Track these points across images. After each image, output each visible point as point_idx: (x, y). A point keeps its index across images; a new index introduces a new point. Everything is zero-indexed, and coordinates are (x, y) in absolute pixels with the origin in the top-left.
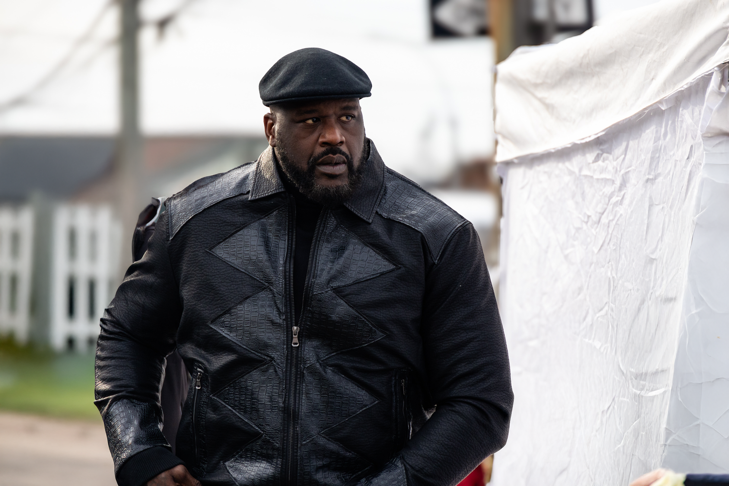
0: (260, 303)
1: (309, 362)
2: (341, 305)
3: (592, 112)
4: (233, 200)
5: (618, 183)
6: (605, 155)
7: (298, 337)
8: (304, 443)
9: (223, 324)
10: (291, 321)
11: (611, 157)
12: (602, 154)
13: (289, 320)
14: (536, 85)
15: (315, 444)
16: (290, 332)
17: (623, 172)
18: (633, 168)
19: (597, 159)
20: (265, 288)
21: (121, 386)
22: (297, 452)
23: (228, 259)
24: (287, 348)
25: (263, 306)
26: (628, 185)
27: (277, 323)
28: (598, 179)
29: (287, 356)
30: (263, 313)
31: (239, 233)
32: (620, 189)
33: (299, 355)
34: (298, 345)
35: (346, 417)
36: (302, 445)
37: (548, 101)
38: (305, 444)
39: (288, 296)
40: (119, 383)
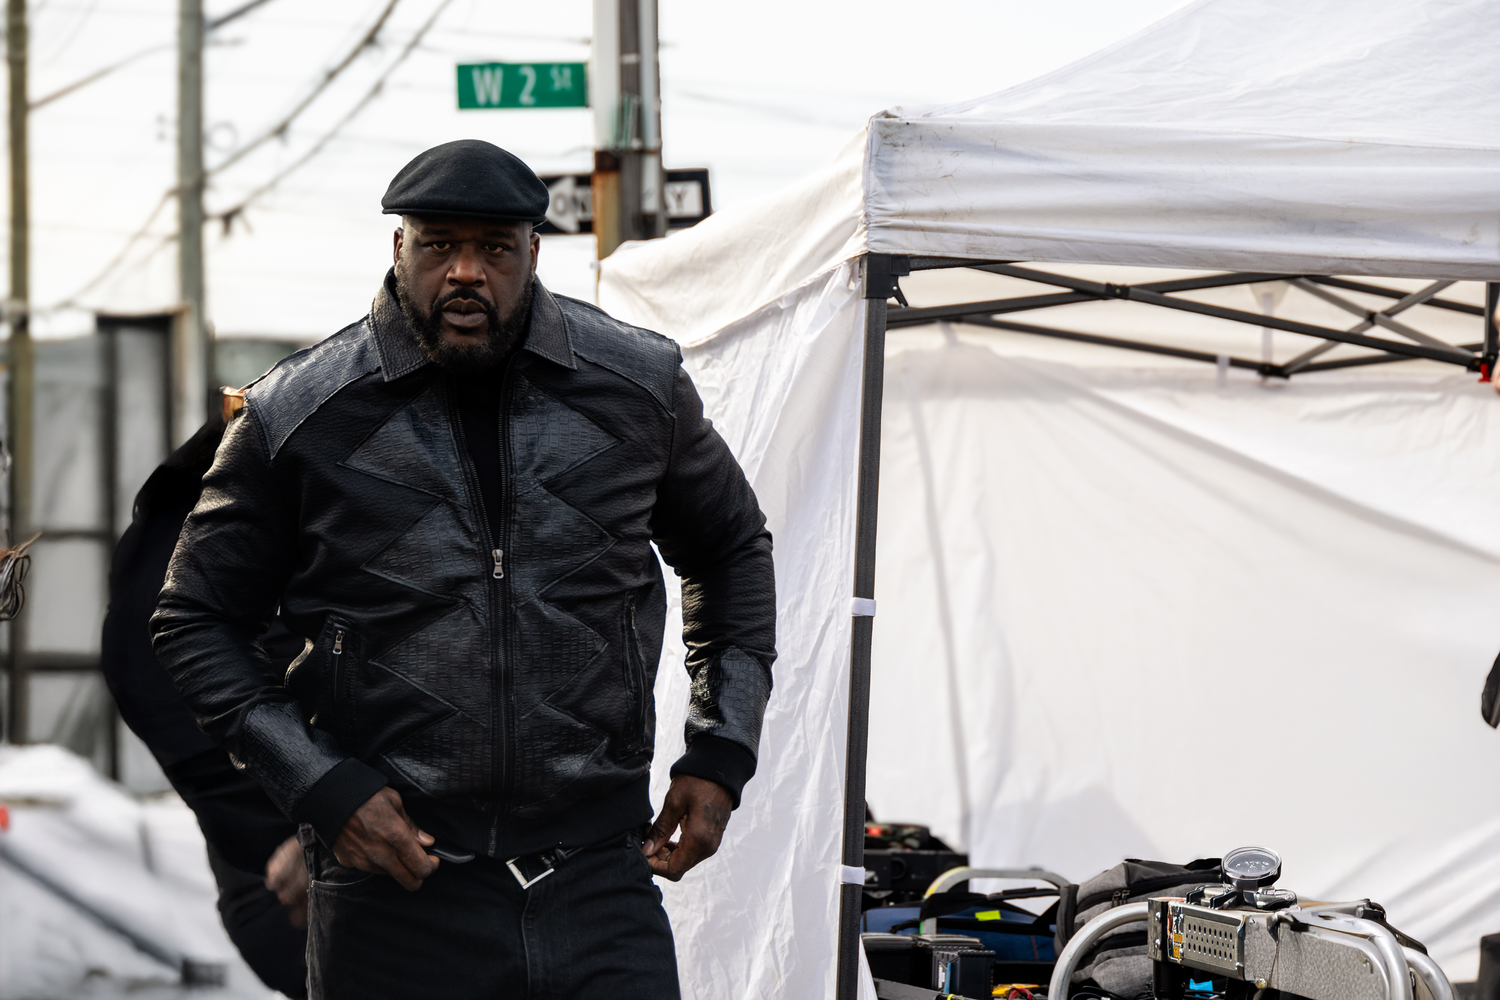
0: (438, 524)
1: (522, 599)
2: (557, 505)
3: (703, 313)
4: (360, 384)
5: (723, 391)
6: (715, 361)
7: (503, 566)
8: (523, 717)
9: (387, 566)
10: (489, 542)
11: (720, 363)
12: (712, 360)
13: (485, 542)
14: (642, 284)
15: (538, 718)
16: (490, 560)
17: (729, 379)
18: (741, 375)
19: (704, 367)
20: (439, 503)
21: (243, 690)
22: (513, 732)
23: (374, 471)
24: (489, 583)
25: (443, 529)
26: (732, 395)
27: (468, 550)
28: (704, 388)
29: (490, 594)
30: (445, 538)
31: (381, 431)
32: (723, 399)
33: (508, 590)
34: (502, 576)
35: (576, 673)
36: (520, 721)
37: (654, 301)
38: (524, 720)
39: (477, 508)
40: (238, 686)
